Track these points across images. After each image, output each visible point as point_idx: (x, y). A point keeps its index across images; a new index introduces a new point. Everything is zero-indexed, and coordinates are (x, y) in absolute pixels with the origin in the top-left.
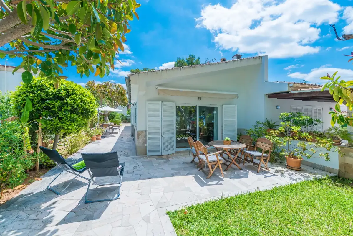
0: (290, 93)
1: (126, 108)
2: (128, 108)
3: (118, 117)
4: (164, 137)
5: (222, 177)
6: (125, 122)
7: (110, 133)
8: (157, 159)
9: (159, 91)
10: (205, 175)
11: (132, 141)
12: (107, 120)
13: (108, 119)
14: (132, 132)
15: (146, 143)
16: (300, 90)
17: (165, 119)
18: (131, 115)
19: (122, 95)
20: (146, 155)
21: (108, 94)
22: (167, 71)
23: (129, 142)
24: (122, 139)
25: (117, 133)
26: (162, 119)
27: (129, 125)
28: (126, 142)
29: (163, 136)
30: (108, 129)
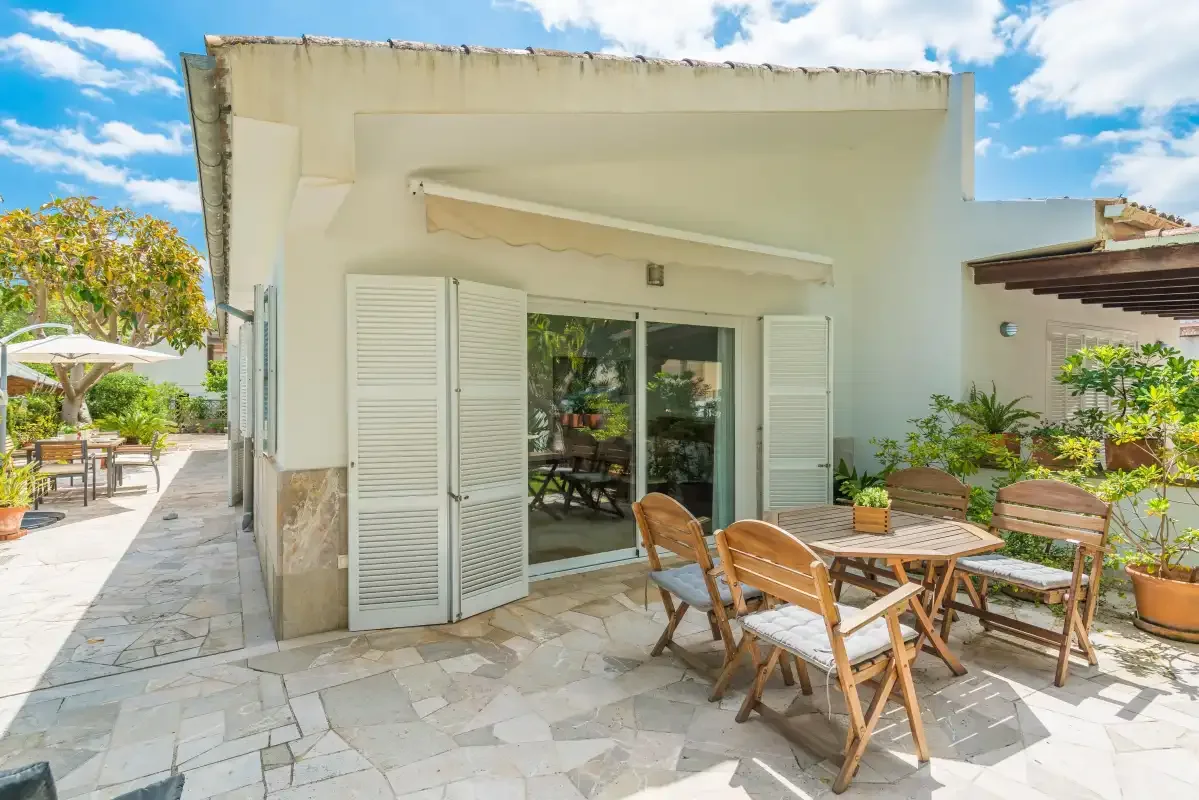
0: (1100, 253)
1: (197, 355)
2: (210, 356)
3: (150, 402)
4: (464, 502)
5: (912, 760)
6: (193, 431)
7: (89, 495)
8: (427, 653)
9: (433, 215)
10: (802, 756)
11: (241, 532)
12: (80, 419)
13: (86, 413)
14: (237, 482)
15: (346, 553)
16: (1160, 235)
17: (470, 391)
18: (229, 392)
19: (170, 280)
20: (344, 626)
21: (79, 267)
22: (497, 63)
23: (217, 540)
24: (174, 525)
25: (140, 491)
26: (454, 387)
27: (220, 443)
28: (201, 543)
29: (457, 498)
30: (81, 469)
